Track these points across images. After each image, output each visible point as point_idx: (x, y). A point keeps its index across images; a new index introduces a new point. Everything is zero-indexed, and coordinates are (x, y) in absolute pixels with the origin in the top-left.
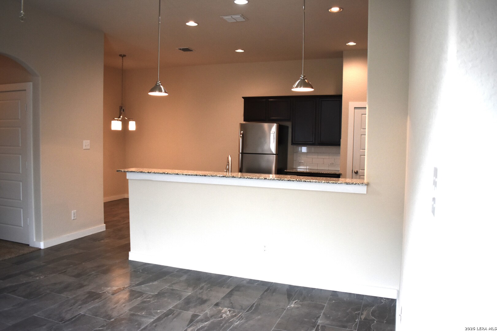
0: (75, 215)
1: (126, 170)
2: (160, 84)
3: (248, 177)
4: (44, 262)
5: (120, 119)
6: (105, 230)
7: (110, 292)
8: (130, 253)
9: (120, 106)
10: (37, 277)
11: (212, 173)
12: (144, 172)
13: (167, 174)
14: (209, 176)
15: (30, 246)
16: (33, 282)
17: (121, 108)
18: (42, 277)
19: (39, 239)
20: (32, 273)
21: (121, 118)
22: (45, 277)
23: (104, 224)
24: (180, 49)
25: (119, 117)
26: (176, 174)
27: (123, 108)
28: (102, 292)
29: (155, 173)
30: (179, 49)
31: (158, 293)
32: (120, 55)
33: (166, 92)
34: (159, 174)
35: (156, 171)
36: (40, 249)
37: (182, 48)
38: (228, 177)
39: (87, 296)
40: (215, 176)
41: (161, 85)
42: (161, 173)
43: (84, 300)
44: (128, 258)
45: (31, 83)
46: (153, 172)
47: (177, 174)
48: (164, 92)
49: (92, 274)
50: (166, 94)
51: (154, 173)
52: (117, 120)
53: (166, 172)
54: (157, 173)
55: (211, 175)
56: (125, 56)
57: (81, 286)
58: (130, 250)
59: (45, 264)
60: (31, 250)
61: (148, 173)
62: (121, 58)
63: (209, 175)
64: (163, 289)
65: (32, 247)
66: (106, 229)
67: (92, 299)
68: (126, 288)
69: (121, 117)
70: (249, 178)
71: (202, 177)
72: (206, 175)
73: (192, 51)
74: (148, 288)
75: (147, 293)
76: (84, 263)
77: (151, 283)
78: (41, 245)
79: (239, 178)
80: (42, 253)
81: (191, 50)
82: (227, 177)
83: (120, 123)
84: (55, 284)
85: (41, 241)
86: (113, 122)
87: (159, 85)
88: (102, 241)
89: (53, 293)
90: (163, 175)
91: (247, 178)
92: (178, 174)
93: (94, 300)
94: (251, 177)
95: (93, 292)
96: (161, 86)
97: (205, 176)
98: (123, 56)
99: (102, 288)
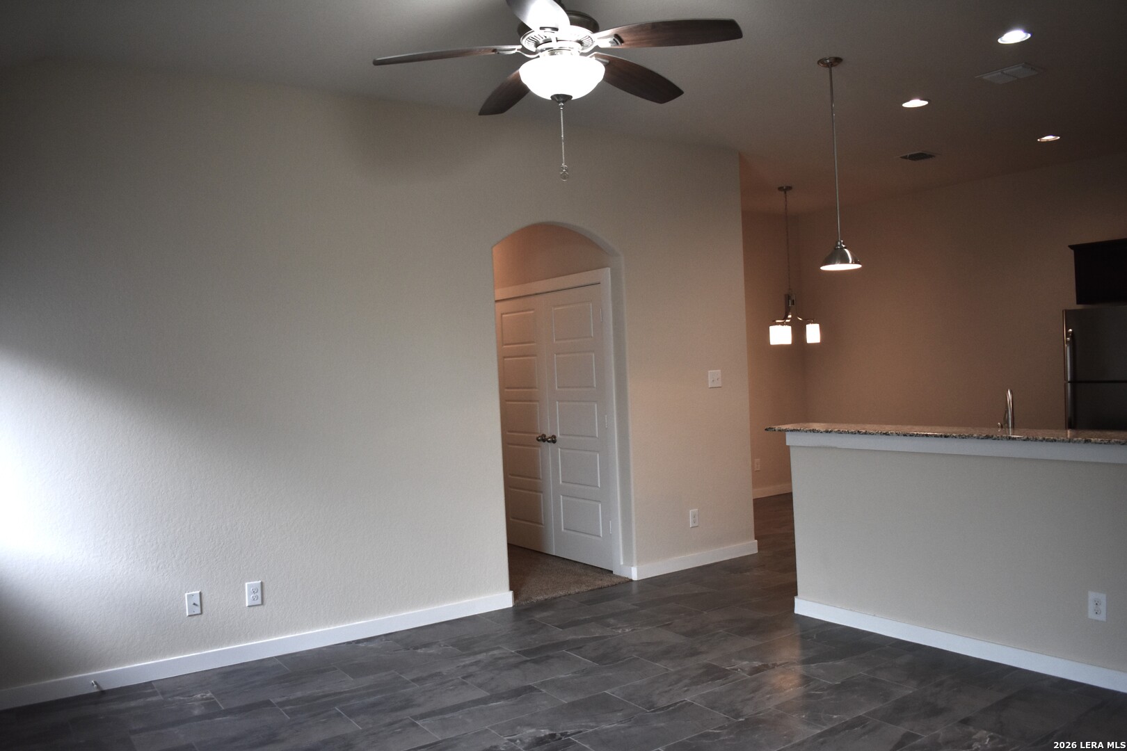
0: (697, 517)
1: (784, 427)
2: (844, 246)
3: (1044, 439)
4: (634, 605)
5: (787, 321)
6: (756, 551)
7: (746, 669)
8: (797, 600)
9: (785, 295)
10: (619, 628)
11: (963, 430)
12: (818, 432)
13: (865, 433)
14: (955, 437)
15: (614, 573)
16: (611, 636)
17: (788, 297)
18: (627, 630)
19: (629, 562)
20: (612, 621)
21: (789, 319)
22: (632, 630)
23: (756, 539)
24: (905, 157)
25: (786, 318)
26: (884, 434)
27: (793, 298)
28: (732, 667)
29: (841, 433)
30: (902, 157)
31: (842, 683)
32: (780, 189)
33: (855, 262)
34: (848, 435)
35: (844, 427)
36: (631, 580)
37: (908, 155)
38: (998, 439)
39: (701, 671)
40: (969, 436)
41: (845, 248)
42: (852, 433)
43: (694, 677)
44: (793, 610)
45: (608, 270)
46: (836, 430)
47: (886, 434)
48: (852, 263)
49: (718, 633)
50: (858, 266)
51: (839, 432)
52: (782, 324)
53: (864, 429)
54: (845, 432)
55: (960, 436)
56: (789, 188)
57: (694, 653)
58: (796, 594)
59: (635, 607)
60: (616, 581)
61: (827, 432)
62: (783, 193)
63: (955, 435)
64: (853, 677)
65: (618, 577)
66: (759, 549)
67: (710, 678)
68: (778, 666)
69: (790, 316)
70: (1047, 440)
71: (940, 438)
72: (948, 434)
73: (934, 156)
74: (822, 671)
75: (819, 680)
76: (705, 613)
77: (830, 663)
78: (633, 573)
79: (1024, 440)
80: (635, 589)
81: (930, 156)
82: (995, 439)
83: (788, 329)
84: (649, 644)
85: (632, 566)
86: (773, 329)
87: (842, 248)
88: (748, 574)
89: (642, 659)
90: (857, 435)
91: (1042, 441)
92: (889, 435)
93: (713, 680)
94: (1052, 438)
95: (714, 666)
96: (845, 250)
97: (946, 437)
98: (786, 189)
99: (733, 660)
